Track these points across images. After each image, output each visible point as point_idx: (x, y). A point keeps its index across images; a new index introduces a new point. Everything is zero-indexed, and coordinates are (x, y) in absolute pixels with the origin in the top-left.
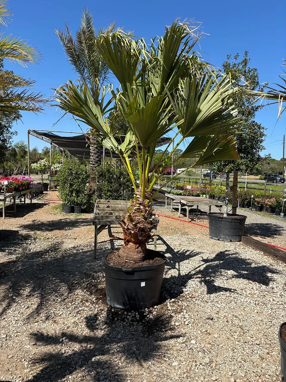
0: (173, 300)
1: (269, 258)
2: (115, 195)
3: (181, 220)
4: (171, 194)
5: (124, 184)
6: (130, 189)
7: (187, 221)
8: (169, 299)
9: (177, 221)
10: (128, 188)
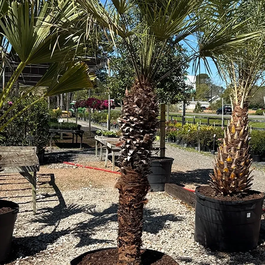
0: (27, 257)
1: (184, 206)
2: (11, 139)
3: (105, 171)
4: (102, 137)
5: (26, 123)
6: (34, 130)
7: (113, 171)
8: (21, 257)
9: (100, 172)
10: (32, 130)
